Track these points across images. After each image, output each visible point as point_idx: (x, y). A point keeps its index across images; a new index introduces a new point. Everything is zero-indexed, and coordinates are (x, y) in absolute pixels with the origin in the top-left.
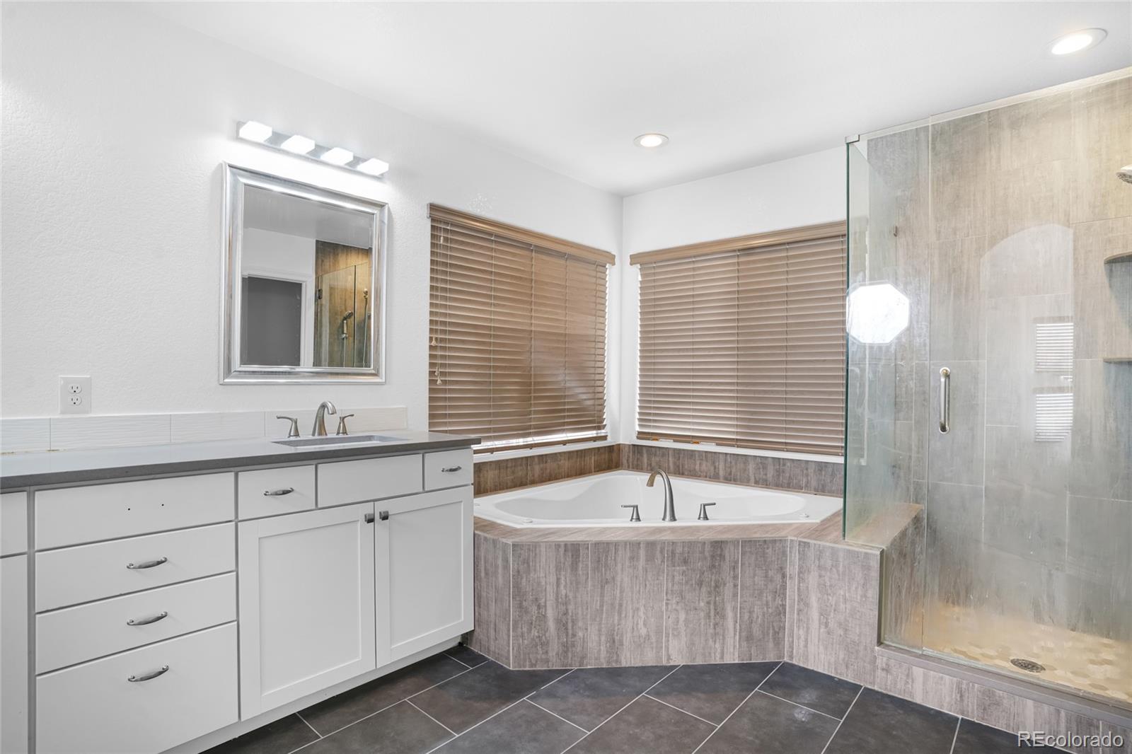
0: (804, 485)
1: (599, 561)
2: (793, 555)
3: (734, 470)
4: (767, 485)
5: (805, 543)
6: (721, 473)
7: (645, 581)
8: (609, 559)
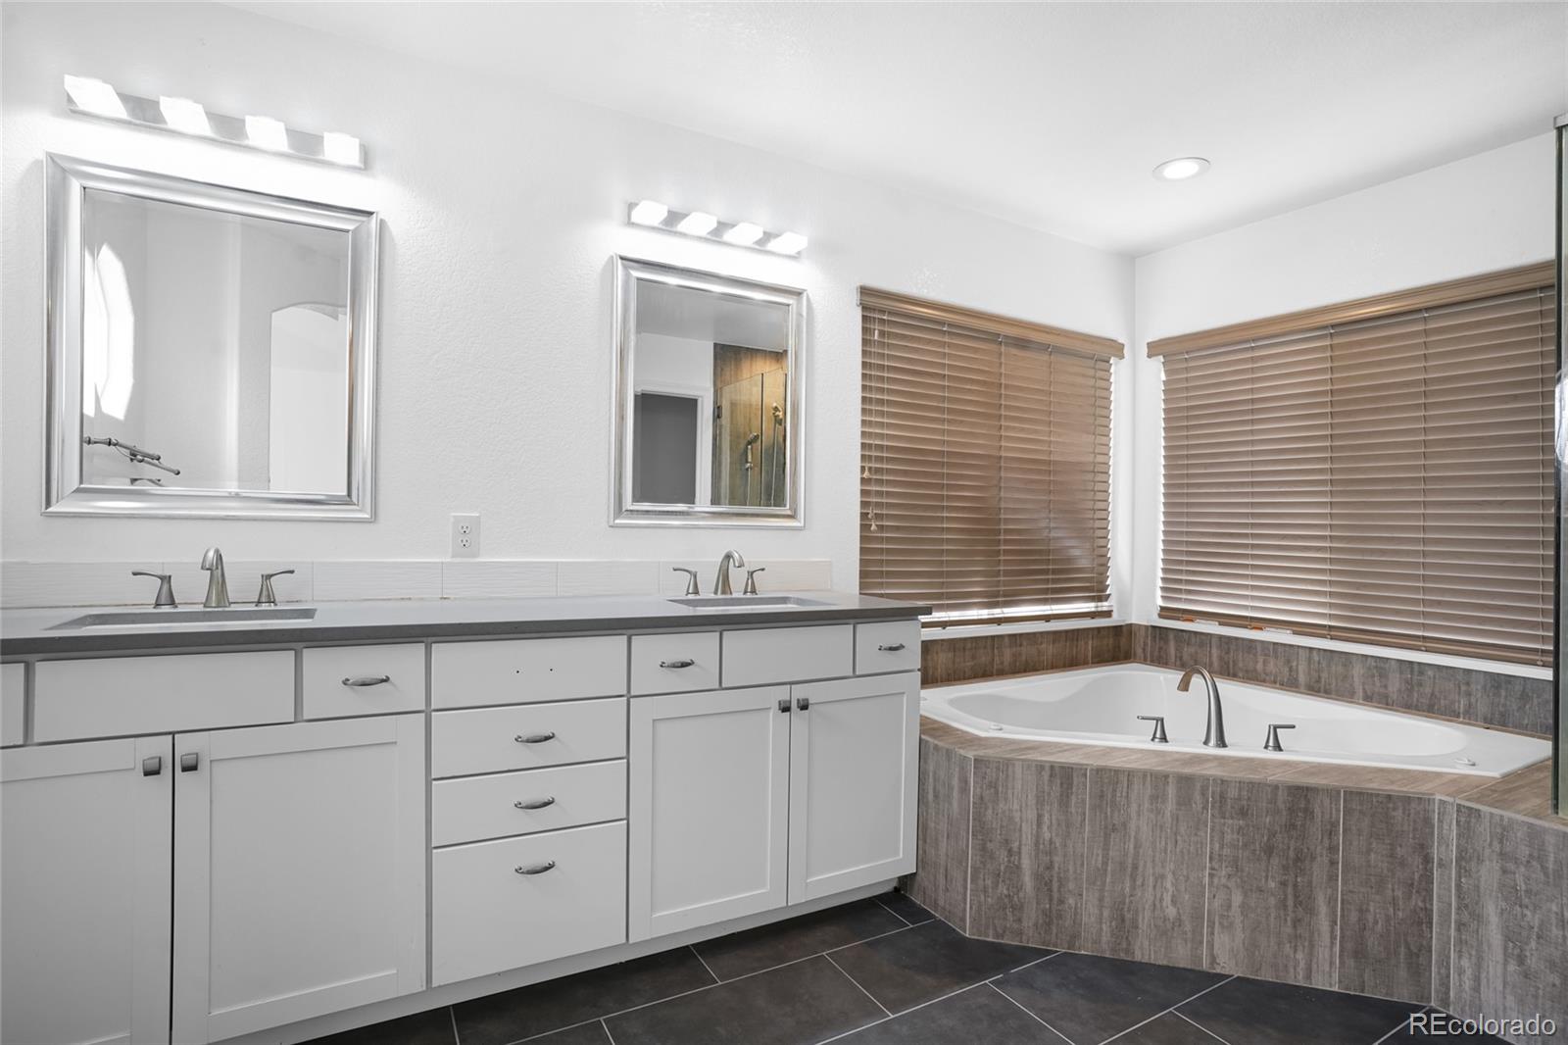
0: (1461, 710)
1: (1102, 796)
2: (1446, 827)
3: (1324, 675)
4: (1387, 704)
5: (1470, 809)
6: (1302, 678)
7: (1175, 834)
8: (1118, 795)
